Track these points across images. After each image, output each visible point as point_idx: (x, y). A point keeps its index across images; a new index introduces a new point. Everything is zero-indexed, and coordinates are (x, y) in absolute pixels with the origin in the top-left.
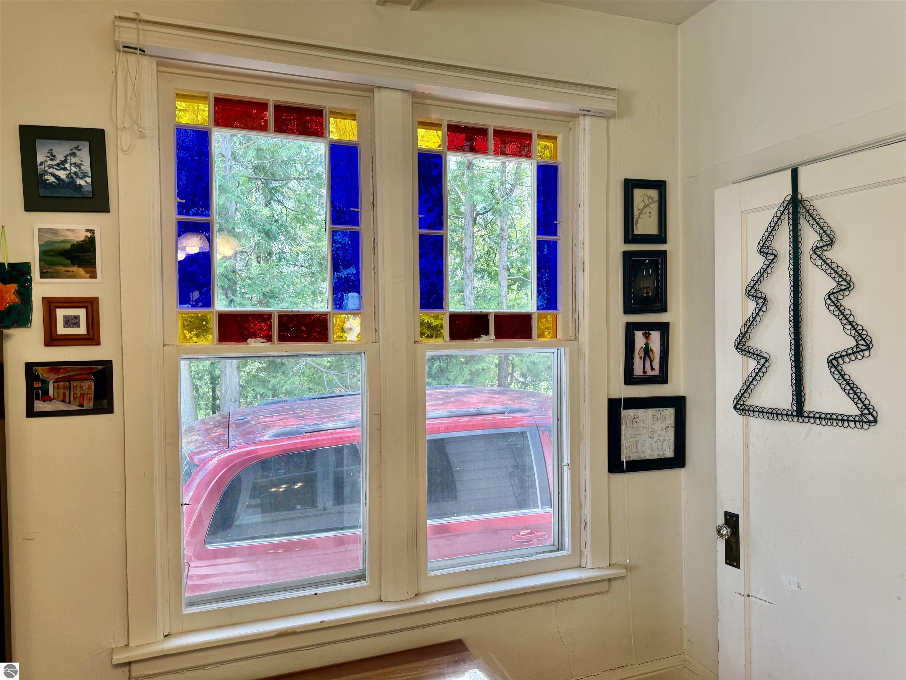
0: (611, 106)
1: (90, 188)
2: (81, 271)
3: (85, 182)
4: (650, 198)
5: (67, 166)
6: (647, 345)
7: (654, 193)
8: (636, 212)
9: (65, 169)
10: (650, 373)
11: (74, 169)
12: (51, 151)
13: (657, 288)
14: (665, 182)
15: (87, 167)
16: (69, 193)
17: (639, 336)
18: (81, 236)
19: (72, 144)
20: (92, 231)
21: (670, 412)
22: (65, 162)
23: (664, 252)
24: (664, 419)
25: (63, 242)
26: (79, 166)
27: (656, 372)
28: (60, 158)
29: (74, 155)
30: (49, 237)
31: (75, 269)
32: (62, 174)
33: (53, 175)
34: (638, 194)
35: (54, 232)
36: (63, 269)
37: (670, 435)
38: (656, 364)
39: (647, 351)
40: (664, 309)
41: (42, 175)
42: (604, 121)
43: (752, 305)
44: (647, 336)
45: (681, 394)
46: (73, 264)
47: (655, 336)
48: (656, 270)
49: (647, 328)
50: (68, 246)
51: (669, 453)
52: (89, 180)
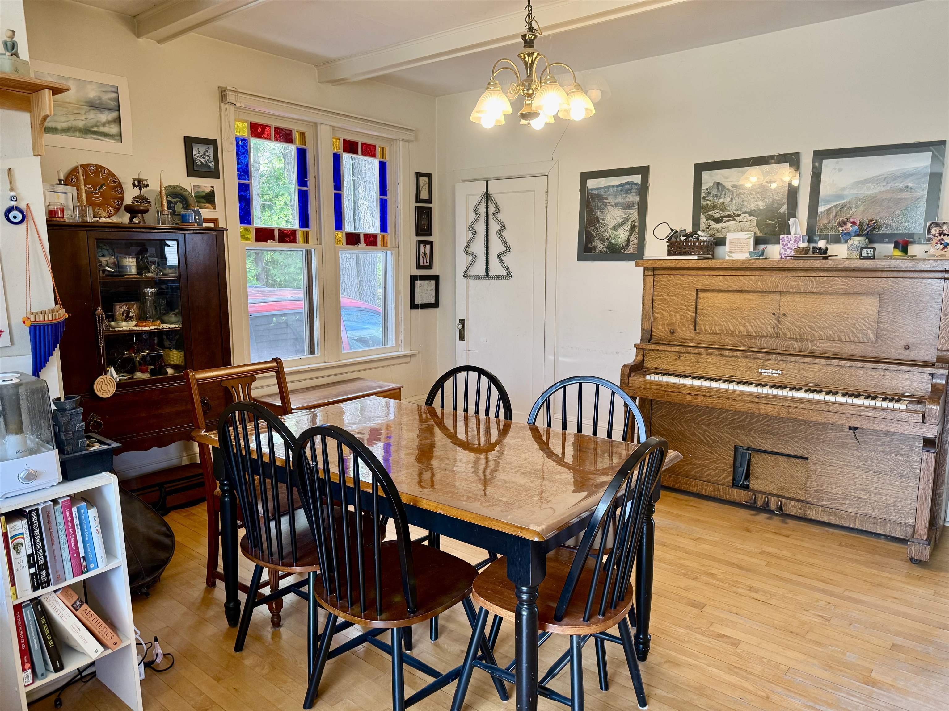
0: (411, 138)
1: (213, 167)
2: (210, 206)
3: (211, 164)
4: (425, 181)
5: (205, 156)
6: (425, 251)
7: (426, 179)
8: (420, 188)
9: (204, 158)
10: (426, 264)
11: (207, 158)
12: (198, 149)
13: (428, 224)
14: (431, 174)
15: (212, 158)
16: (205, 169)
17: (422, 246)
18: (209, 190)
19: (206, 146)
20: (213, 187)
21: (433, 282)
22: (203, 155)
23: (431, 208)
24: (431, 286)
25: (203, 192)
26: (209, 157)
27: (428, 264)
28: (202, 153)
29: (207, 151)
30: (197, 189)
31: (207, 205)
32: (203, 160)
33: (199, 160)
34: (421, 179)
35: (199, 187)
36: (203, 204)
37: (433, 293)
38: (428, 261)
39: (425, 254)
40: (431, 235)
41: (195, 161)
42: (408, 143)
43: (470, 234)
44: (425, 247)
45: (437, 274)
46: (207, 202)
47: (428, 247)
48: (428, 216)
49: (425, 243)
50: (204, 194)
51: (433, 301)
52: (213, 163)
